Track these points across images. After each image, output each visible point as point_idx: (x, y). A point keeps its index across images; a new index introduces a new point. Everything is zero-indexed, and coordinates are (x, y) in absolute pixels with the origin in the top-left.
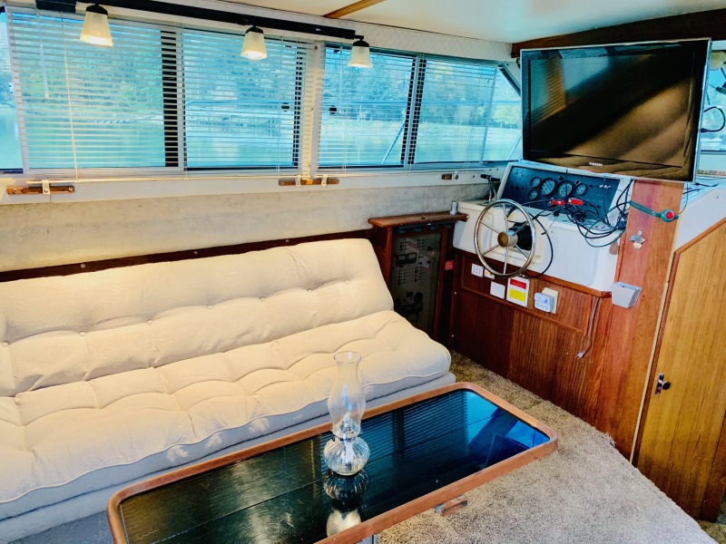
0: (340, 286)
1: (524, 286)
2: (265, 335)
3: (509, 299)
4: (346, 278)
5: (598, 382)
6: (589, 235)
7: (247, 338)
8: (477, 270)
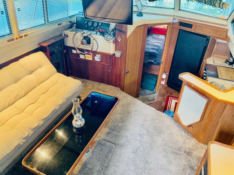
0: (39, 70)
1: (90, 55)
2: (23, 95)
3: (86, 59)
4: (40, 67)
5: (114, 76)
6: (107, 39)
7: (18, 97)
8: (74, 51)
